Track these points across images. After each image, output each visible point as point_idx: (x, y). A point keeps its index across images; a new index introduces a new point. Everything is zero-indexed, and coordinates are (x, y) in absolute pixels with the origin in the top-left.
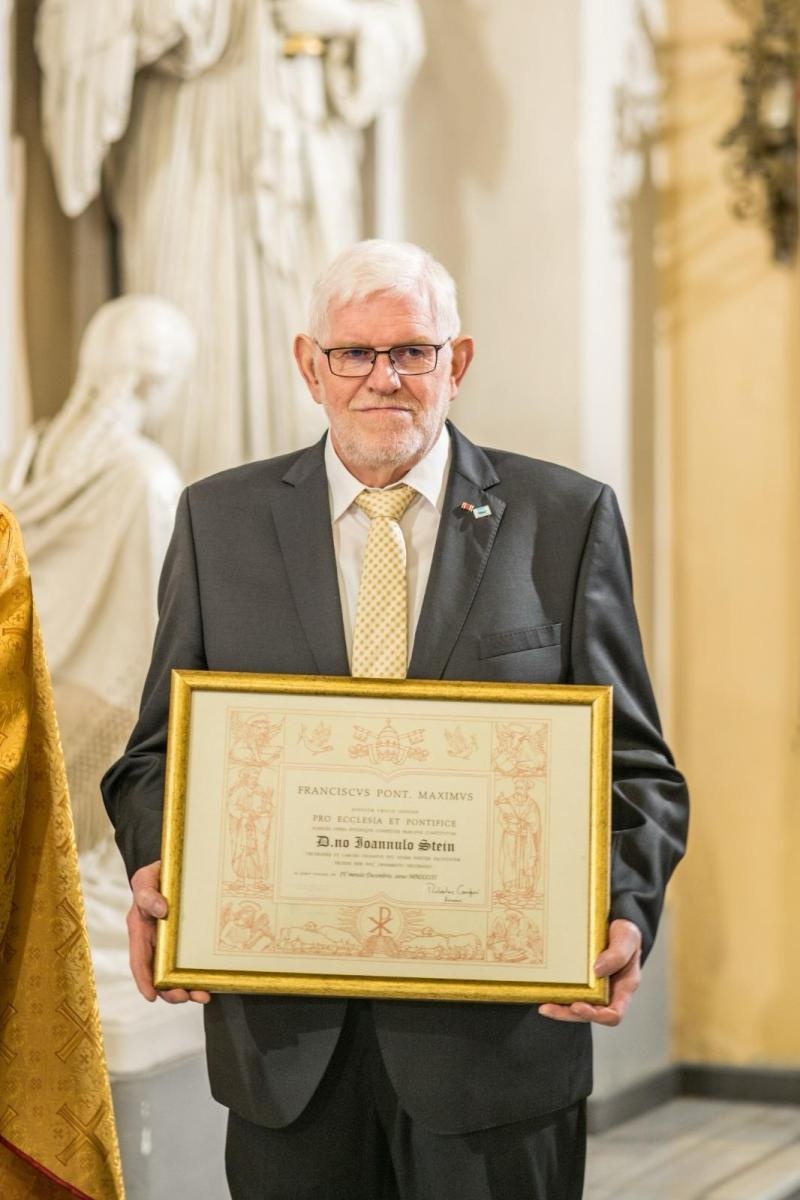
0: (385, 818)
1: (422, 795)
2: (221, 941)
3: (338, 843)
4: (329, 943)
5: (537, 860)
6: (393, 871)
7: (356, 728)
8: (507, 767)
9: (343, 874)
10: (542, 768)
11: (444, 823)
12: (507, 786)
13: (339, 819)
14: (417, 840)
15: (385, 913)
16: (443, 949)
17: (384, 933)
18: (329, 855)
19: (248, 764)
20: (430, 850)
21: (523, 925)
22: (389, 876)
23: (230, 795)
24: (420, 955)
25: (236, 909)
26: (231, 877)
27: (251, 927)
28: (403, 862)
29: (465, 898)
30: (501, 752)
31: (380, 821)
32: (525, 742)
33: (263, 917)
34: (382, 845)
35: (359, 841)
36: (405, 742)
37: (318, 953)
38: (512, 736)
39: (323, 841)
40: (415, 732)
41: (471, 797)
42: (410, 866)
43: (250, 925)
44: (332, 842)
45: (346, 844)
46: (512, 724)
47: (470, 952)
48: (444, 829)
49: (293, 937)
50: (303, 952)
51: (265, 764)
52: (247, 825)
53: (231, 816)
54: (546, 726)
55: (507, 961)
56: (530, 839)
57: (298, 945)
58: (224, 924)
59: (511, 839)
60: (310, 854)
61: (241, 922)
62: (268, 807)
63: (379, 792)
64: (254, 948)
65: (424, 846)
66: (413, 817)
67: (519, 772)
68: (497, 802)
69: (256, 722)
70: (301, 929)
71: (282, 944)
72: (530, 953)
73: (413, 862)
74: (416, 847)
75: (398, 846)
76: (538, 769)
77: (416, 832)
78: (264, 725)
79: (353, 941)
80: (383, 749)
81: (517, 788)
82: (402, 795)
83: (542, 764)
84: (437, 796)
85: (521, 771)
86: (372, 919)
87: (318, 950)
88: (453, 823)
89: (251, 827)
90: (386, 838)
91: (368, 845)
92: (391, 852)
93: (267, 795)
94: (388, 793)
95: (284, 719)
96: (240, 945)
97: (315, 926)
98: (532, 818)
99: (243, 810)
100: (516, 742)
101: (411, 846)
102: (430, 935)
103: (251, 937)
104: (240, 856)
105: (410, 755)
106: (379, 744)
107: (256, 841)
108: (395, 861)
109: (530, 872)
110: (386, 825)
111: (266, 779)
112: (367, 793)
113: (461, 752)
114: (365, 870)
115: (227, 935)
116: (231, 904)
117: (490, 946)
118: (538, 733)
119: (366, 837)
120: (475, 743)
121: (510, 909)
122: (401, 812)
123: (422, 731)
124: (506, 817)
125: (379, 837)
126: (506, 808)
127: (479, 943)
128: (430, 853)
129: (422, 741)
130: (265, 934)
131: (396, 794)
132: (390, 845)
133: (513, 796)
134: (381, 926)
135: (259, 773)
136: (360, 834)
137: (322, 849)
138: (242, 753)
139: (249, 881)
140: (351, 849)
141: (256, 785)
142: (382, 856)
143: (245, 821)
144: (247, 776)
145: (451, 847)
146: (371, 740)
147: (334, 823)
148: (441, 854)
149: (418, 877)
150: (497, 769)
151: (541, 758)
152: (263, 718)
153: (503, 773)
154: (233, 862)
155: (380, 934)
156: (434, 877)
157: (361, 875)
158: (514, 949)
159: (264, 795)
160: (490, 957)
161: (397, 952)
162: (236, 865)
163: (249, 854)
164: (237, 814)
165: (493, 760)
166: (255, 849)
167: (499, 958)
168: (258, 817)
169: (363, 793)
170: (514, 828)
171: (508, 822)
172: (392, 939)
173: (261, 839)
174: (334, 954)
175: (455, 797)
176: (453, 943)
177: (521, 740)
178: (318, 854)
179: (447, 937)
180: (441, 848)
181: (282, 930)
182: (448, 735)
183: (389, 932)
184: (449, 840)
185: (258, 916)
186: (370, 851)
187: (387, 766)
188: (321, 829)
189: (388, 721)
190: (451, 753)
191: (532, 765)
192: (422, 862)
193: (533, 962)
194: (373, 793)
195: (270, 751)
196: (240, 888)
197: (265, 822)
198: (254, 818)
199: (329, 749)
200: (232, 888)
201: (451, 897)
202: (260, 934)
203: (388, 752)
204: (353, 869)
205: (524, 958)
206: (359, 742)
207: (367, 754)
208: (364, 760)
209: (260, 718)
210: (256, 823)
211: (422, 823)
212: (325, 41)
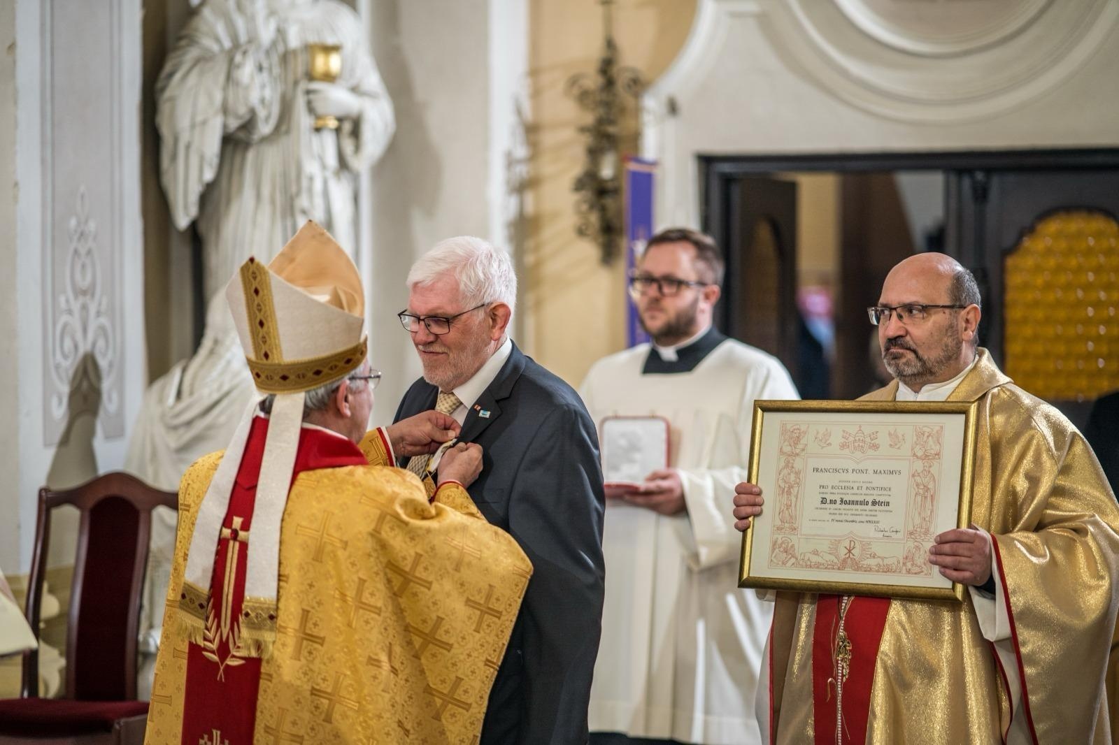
0: (855, 486)
1: (875, 472)
2: (771, 561)
3: (831, 501)
4: (824, 562)
5: (932, 511)
6: (857, 518)
7: (844, 431)
8: (920, 454)
9: (833, 520)
10: (938, 454)
11: (885, 489)
12: (919, 465)
13: (833, 487)
14: (870, 499)
15: (852, 544)
16: (880, 566)
17: (851, 556)
18: (826, 509)
19: (788, 455)
20: (877, 505)
21: (922, 551)
22: (856, 522)
24: (868, 569)
25: (779, 541)
26: (778, 523)
28: (864, 513)
29: (893, 535)
30: (917, 444)
31: (853, 488)
32: (930, 438)
33: (792, 546)
34: (853, 502)
35: (842, 501)
36: (868, 440)
37: (818, 568)
38: (923, 434)
39: (824, 501)
40: (873, 433)
41: (900, 472)
42: (867, 515)
43: (786, 551)
44: (828, 501)
45: (835, 502)
46: (924, 427)
47: (894, 567)
48: (885, 492)
49: (806, 558)
50: (810, 567)
51: (798, 455)
52: (787, 491)
53: (780, 486)
54: (942, 427)
55: (912, 573)
56: (929, 499)
57: (809, 563)
58: (773, 550)
59: (919, 498)
60: (817, 508)
61: (782, 549)
62: (798, 480)
63: (853, 471)
64: (787, 565)
65: (874, 503)
66: (869, 485)
67: (926, 457)
68: (913, 476)
69: (794, 429)
70: (811, 553)
71: (801, 563)
73: (868, 513)
74: (870, 503)
75: (861, 503)
76: (936, 455)
77: (870, 494)
78: (798, 431)
79: (836, 560)
80: (856, 444)
81: (924, 466)
82: (865, 472)
83: (938, 451)
84: (883, 472)
85: (926, 456)
86: (846, 547)
87: (818, 566)
88: (890, 489)
89: (789, 493)
90: (855, 498)
91: (846, 503)
92: (859, 507)
93: (798, 473)
94: (858, 471)
95: (808, 427)
96: (780, 563)
97: (817, 551)
98: (931, 486)
99: (786, 482)
100: (925, 438)
101: (867, 503)
102: (874, 557)
103: (786, 558)
104: (783, 510)
105: (870, 447)
106: (855, 441)
107: (791, 501)
108: (860, 512)
109: (927, 519)
110: (855, 491)
111: (798, 463)
112: (847, 471)
113: (896, 445)
114: (844, 517)
115: (775, 557)
116: (777, 538)
117: (904, 564)
118: (937, 432)
119: (846, 498)
120: (904, 440)
121: (916, 541)
122: (864, 482)
123: (877, 432)
124: (917, 485)
125: (851, 498)
126: (918, 479)
127: (899, 562)
128: (877, 507)
129: (876, 438)
130: (793, 556)
131: (862, 471)
132: (857, 503)
133: (922, 472)
134: (850, 551)
135: (794, 460)
136: (842, 496)
137: (823, 506)
138: (787, 449)
139: (787, 525)
140: (838, 505)
141: (792, 467)
142: (852, 509)
143: (786, 489)
144: (789, 462)
145: (888, 504)
146: (851, 439)
147: (830, 489)
148: (883, 508)
149: (870, 521)
150: (915, 455)
151: (938, 448)
153: (917, 457)
154: (780, 514)
155: (849, 556)
156: (878, 522)
157: (842, 521)
159: (796, 473)
160: (904, 571)
161: (857, 568)
163: (787, 509)
164: (782, 485)
165: (912, 449)
166: (791, 506)
167: (909, 572)
168: (793, 487)
169: (845, 471)
170: (921, 491)
171: (918, 488)
172: (855, 559)
173: (794, 499)
174: (826, 568)
175: (891, 473)
176: (886, 562)
177: (928, 437)
178: (821, 509)
179: (883, 558)
180: (883, 504)
181: (801, 554)
182: (890, 434)
183: (853, 555)
184: (887, 499)
185: (790, 545)
186: (847, 507)
187: (858, 454)
188: (823, 493)
189: (860, 427)
190: (891, 445)
191: (933, 452)
192: (873, 513)
193: (926, 574)
194: (850, 471)
195: (800, 446)
196: (782, 529)
197: (796, 489)
198: (791, 487)
199: (830, 444)
200: (778, 529)
201: (886, 534)
202: (790, 556)
203: (859, 445)
204: (838, 517)
205: (922, 572)
206: (844, 440)
207: (848, 447)
208: (847, 451)
209: (796, 427)
210: (792, 490)
211: (874, 489)
212: (340, 120)
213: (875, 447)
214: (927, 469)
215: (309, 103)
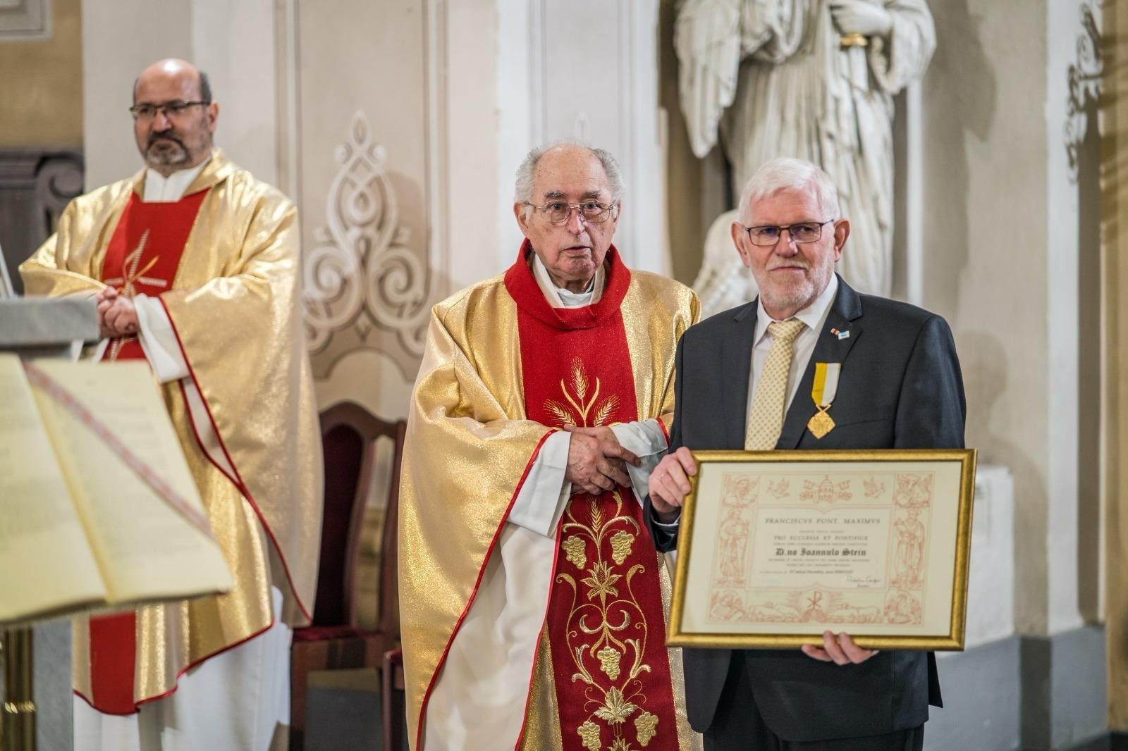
0: (821, 536)
1: (847, 522)
2: (710, 616)
3: (790, 553)
4: (780, 615)
5: (920, 559)
6: (824, 569)
7: (806, 481)
8: (904, 502)
9: (792, 571)
10: (927, 502)
11: (860, 538)
12: (903, 514)
13: (791, 538)
14: (841, 549)
15: (818, 596)
16: (854, 617)
17: (816, 607)
18: (783, 560)
19: (733, 506)
20: (850, 555)
21: (909, 600)
22: (822, 572)
23: (722, 526)
24: (840, 620)
25: (721, 595)
26: (719, 575)
27: (730, 606)
28: (833, 563)
29: (872, 585)
30: (900, 493)
31: (818, 538)
32: (917, 487)
33: (738, 600)
34: (818, 553)
35: (804, 551)
36: (837, 489)
37: (772, 621)
38: (908, 482)
39: (780, 552)
40: (844, 483)
41: (878, 521)
42: (836, 565)
43: (730, 605)
44: (786, 552)
45: (795, 553)
46: (909, 475)
47: (873, 618)
48: (860, 541)
49: (757, 612)
50: (763, 620)
51: (745, 506)
52: (731, 544)
53: (722, 539)
54: (931, 476)
55: (897, 623)
56: (916, 547)
57: (760, 617)
58: (713, 604)
59: (903, 547)
60: (771, 560)
61: (724, 603)
62: (746, 532)
63: (818, 520)
64: (732, 619)
65: (846, 553)
66: (839, 535)
67: (911, 505)
68: (896, 524)
69: (741, 480)
70: (763, 606)
71: (750, 616)
72: (912, 618)
73: (838, 562)
74: (841, 553)
75: (829, 553)
76: (924, 502)
77: (841, 544)
78: (746, 482)
79: (796, 613)
80: (822, 494)
81: (909, 515)
82: (833, 522)
83: (927, 499)
84: (856, 521)
85: (912, 504)
86: (809, 599)
87: (772, 619)
88: (866, 538)
89: (734, 544)
90: (821, 548)
91: (809, 553)
92: (826, 557)
93: (745, 525)
94: (824, 521)
95: (759, 478)
96: (723, 618)
97: (772, 604)
98: (918, 533)
99: (729, 534)
100: (910, 486)
101: (837, 553)
102: (846, 608)
103: (730, 612)
104: (726, 563)
105: (840, 497)
106: (820, 491)
107: (736, 553)
108: (827, 563)
109: (915, 567)
110: (822, 540)
111: (746, 515)
112: (810, 521)
113: (873, 493)
114: (807, 568)
115: (715, 612)
116: (718, 592)
117: (886, 614)
118: (925, 480)
119: (808, 548)
120: (883, 488)
121: (900, 590)
122: (833, 532)
123: (848, 482)
124: (901, 533)
125: (816, 548)
126: (902, 528)
127: (879, 612)
128: (849, 557)
129: (848, 487)
130: (739, 610)
131: (830, 521)
132: (823, 553)
133: (907, 520)
134: (814, 603)
135: (741, 512)
136: (804, 547)
137: (779, 557)
138: (731, 500)
139: (731, 578)
140: (798, 556)
141: (739, 519)
142: (817, 560)
143: (730, 541)
144: (733, 513)
145: (864, 553)
146: (815, 489)
147: (788, 540)
148: (857, 557)
149: (841, 572)
150: (897, 503)
151: (926, 496)
152: (746, 477)
153: (901, 505)
154: (721, 566)
155: (814, 608)
156: (851, 572)
157: (804, 572)
158: (902, 615)
159: (743, 525)
160: (886, 620)
161: (824, 618)
162: (723, 568)
163: (732, 561)
164: (725, 536)
165: (894, 498)
166: (736, 558)
167: (892, 621)
168: (739, 539)
169: (808, 522)
170: (906, 539)
171: (903, 537)
172: (821, 611)
173: (740, 551)
174: (784, 621)
175: (868, 522)
176: (862, 612)
177: (914, 485)
178: (776, 560)
179: (858, 609)
180: (857, 554)
181: (750, 608)
182: (865, 483)
183: (819, 606)
184: (863, 548)
185: (736, 598)
186: (811, 557)
187: (824, 504)
188: (779, 544)
189: (827, 476)
190: (866, 494)
191: (920, 500)
192: (845, 563)
193: (915, 623)
194: (814, 520)
195: (749, 497)
196: (724, 582)
197: (743, 541)
198: (736, 539)
199: (787, 495)
200: (719, 582)
201: (861, 584)
202: (735, 610)
203: (825, 496)
204: (798, 569)
205: (909, 621)
206: (807, 490)
207: (812, 497)
208: (809, 501)
209: (743, 478)
210: (737, 542)
211: (845, 538)
212: (868, 38)
213: (847, 496)
214: (913, 517)
215: (834, 19)
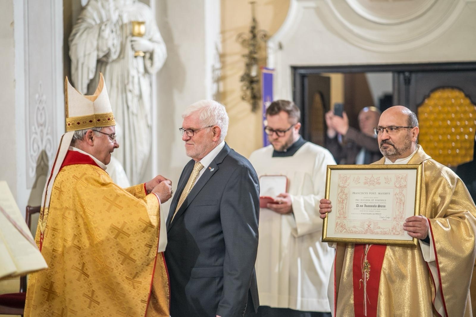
0: (371, 199)
1: (379, 194)
2: (336, 231)
4: (358, 231)
5: (403, 209)
7: (365, 177)
8: (398, 186)
9: (361, 214)
10: (405, 186)
11: (383, 200)
12: (397, 191)
15: (370, 223)
16: (382, 232)
17: (370, 228)
19: (342, 187)
20: (380, 207)
22: (371, 214)
24: (377, 233)
25: (339, 223)
26: (338, 215)
28: (375, 210)
29: (387, 219)
30: (397, 182)
32: (402, 179)
33: (344, 225)
34: (370, 206)
35: (365, 206)
36: (376, 180)
37: (356, 233)
38: (399, 178)
39: (357, 206)
41: (390, 194)
43: (342, 226)
44: (359, 206)
45: (362, 206)
46: (399, 175)
47: (388, 232)
48: (383, 202)
50: (352, 233)
51: (346, 187)
53: (338, 200)
54: (407, 175)
55: (396, 235)
56: (402, 204)
57: (351, 231)
58: (336, 226)
59: (398, 204)
61: (340, 226)
62: (346, 198)
63: (370, 193)
64: (342, 232)
65: (379, 206)
66: (376, 199)
68: (395, 195)
69: (345, 177)
70: (352, 227)
71: (348, 231)
75: (373, 206)
77: (377, 203)
78: (346, 177)
79: (363, 230)
80: (371, 182)
82: (375, 194)
84: (382, 193)
85: (401, 187)
86: (367, 225)
88: (385, 200)
89: (343, 203)
90: (371, 204)
91: (367, 206)
92: (372, 208)
93: (346, 195)
94: (372, 193)
95: (350, 176)
96: (340, 232)
97: (355, 226)
98: (403, 199)
101: (376, 206)
102: (379, 228)
103: (342, 229)
104: (340, 210)
105: (377, 184)
108: (373, 210)
109: (401, 212)
110: (371, 201)
111: (346, 191)
113: (388, 182)
114: (366, 212)
115: (337, 229)
116: (338, 222)
117: (392, 231)
118: (405, 177)
119: (367, 204)
120: (391, 180)
121: (397, 222)
122: (374, 198)
123: (379, 177)
124: (397, 199)
125: (369, 204)
126: (397, 196)
127: (390, 230)
129: (379, 180)
133: (399, 193)
134: (369, 226)
135: (344, 189)
136: (365, 204)
137: (358, 208)
138: (341, 185)
139: (342, 216)
141: (344, 192)
142: (370, 209)
143: (341, 201)
144: (342, 190)
145: (385, 206)
146: (369, 180)
147: (360, 201)
148: (383, 208)
149: (377, 214)
150: (396, 186)
151: (405, 183)
152: (346, 176)
156: (381, 214)
157: (365, 214)
158: (397, 231)
160: (392, 234)
161: (372, 233)
162: (339, 212)
163: (342, 209)
164: (340, 199)
165: (395, 184)
166: (343, 208)
167: (394, 234)
169: (366, 194)
170: (399, 201)
172: (371, 229)
173: (344, 205)
174: (359, 233)
175: (386, 194)
178: (356, 209)
179: (383, 229)
181: (348, 228)
182: (385, 178)
185: (344, 224)
186: (367, 208)
187: (372, 186)
188: (357, 203)
189: (372, 175)
190: (385, 183)
191: (403, 185)
192: (378, 210)
194: (368, 193)
195: (347, 184)
196: (340, 217)
198: (343, 201)
199: (359, 183)
200: (338, 217)
201: (384, 219)
202: (344, 229)
203: (372, 183)
204: (364, 212)
205: (400, 234)
206: (366, 181)
207: (367, 183)
208: (367, 185)
209: (345, 176)
210: (344, 202)
211: (379, 200)
212: (145, 53)
214: (401, 192)
215: (132, 46)
